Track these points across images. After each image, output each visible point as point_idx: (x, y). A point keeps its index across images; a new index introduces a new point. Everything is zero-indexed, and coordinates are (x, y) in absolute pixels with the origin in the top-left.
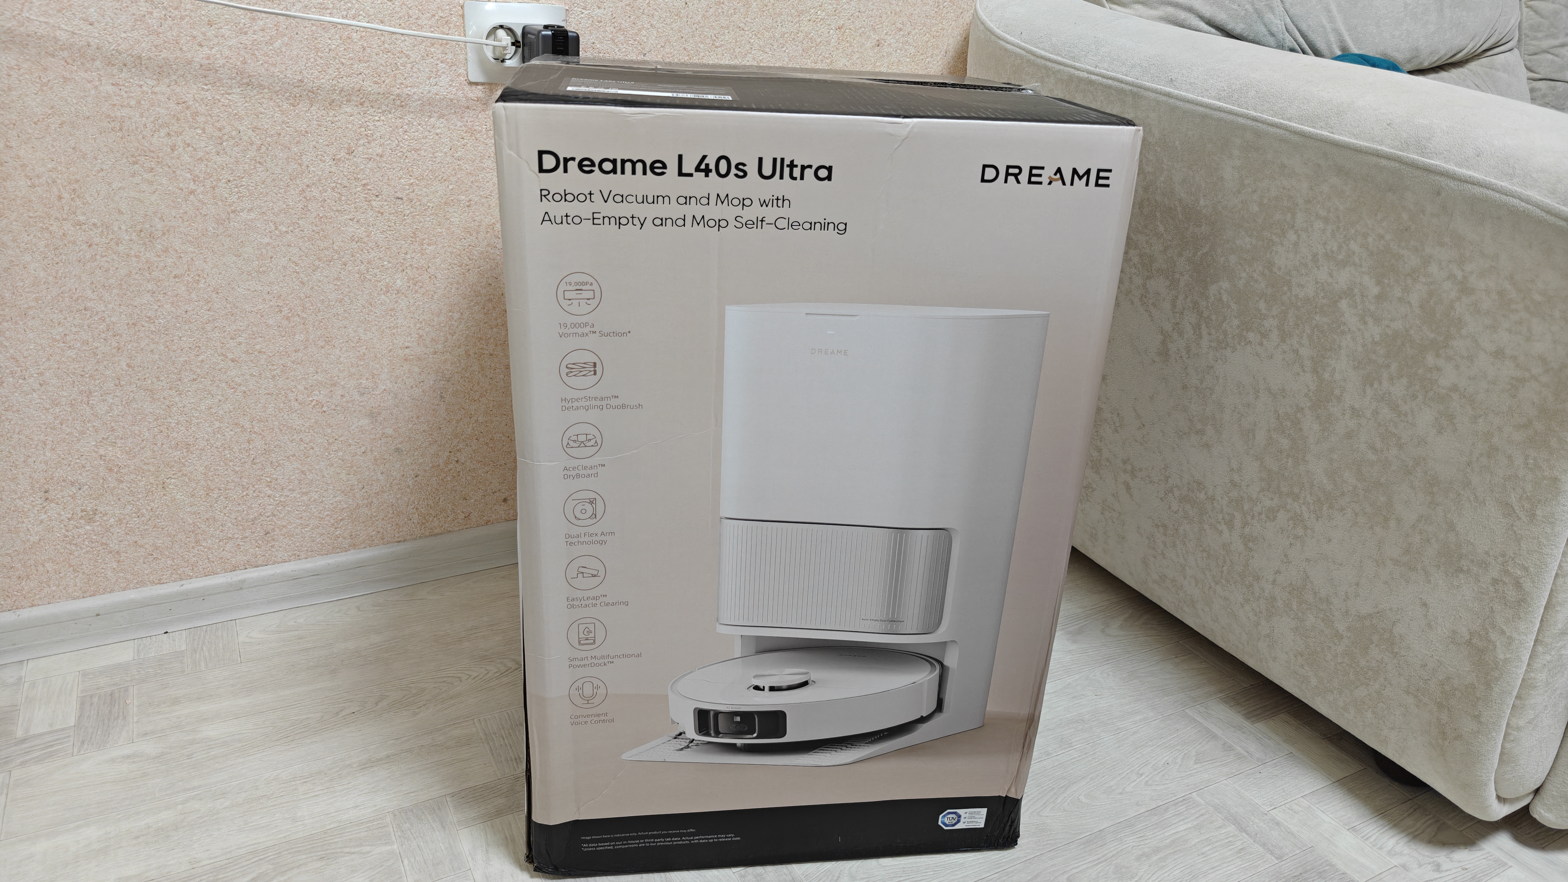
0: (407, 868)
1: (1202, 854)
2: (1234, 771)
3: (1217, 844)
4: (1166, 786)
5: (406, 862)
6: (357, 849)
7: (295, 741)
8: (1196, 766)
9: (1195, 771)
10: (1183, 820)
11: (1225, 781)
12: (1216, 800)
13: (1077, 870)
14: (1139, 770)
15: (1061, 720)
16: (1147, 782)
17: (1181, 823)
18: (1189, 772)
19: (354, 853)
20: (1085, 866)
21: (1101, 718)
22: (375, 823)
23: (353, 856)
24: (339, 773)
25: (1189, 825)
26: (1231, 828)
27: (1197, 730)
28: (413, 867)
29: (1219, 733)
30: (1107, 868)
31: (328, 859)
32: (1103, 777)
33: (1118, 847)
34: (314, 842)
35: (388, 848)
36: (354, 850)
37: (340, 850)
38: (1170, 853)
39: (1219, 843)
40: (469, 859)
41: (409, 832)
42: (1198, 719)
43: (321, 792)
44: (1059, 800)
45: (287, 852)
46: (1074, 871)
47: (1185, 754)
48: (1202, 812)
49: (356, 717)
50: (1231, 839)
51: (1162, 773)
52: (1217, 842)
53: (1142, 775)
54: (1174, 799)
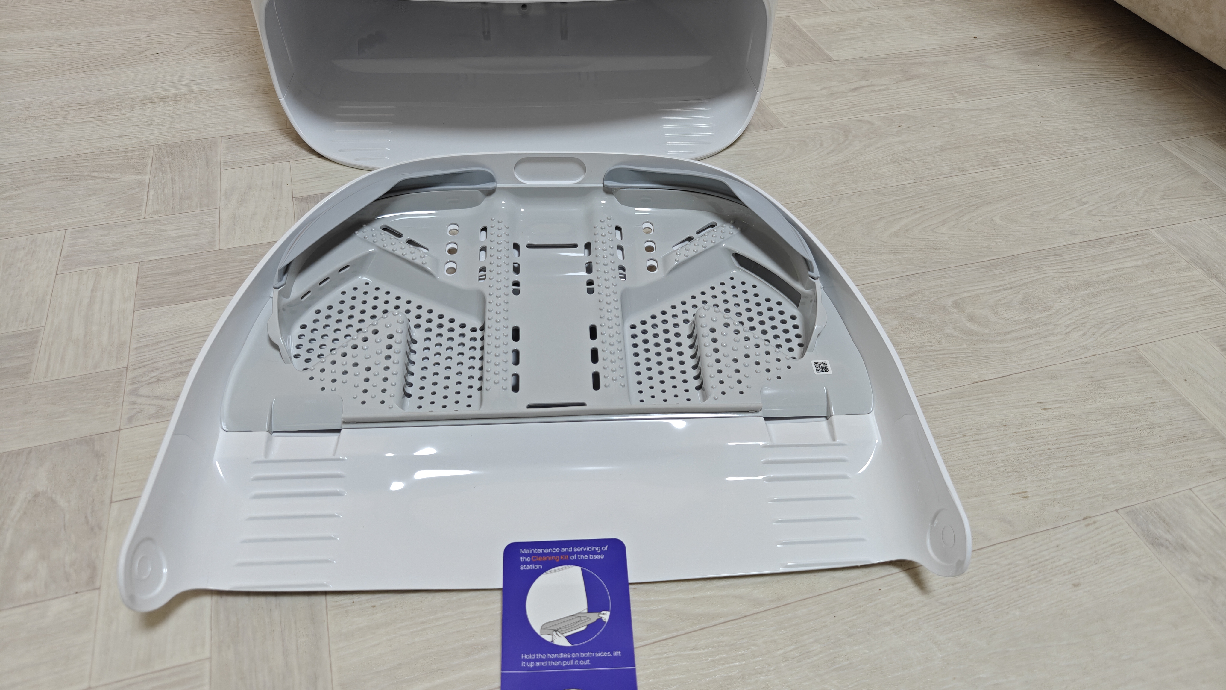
0: (151, 197)
1: (1150, 295)
2: (1213, 212)
3: (1173, 287)
4: (1116, 218)
5: (152, 192)
6: (105, 175)
7: (86, 72)
8: (1162, 202)
9: (1160, 206)
10: (1130, 256)
11: (1199, 222)
12: (1182, 240)
13: (969, 294)
14: (1082, 198)
15: (989, 138)
16: (1091, 211)
17: (1129, 259)
18: (1152, 207)
19: (100, 178)
20: (982, 291)
21: (1043, 140)
22: (137, 153)
23: (98, 181)
24: (119, 104)
25: (1139, 263)
26: (1198, 273)
27: (1171, 165)
28: (157, 198)
29: (1201, 170)
30: (1012, 297)
31: (71, 180)
32: (1031, 200)
33: (1032, 275)
34: (64, 163)
35: (139, 177)
36: (101, 175)
37: (86, 174)
38: (1105, 290)
39: (1178, 286)
40: (223, 198)
41: (168, 166)
42: (1174, 153)
43: (91, 119)
44: (965, 219)
45: (32, 170)
46: (965, 295)
47: (1150, 188)
48: (1160, 250)
49: (158, 57)
50: (1194, 284)
51: (1114, 204)
52: (1175, 284)
53: (1085, 203)
54: (1124, 232)
